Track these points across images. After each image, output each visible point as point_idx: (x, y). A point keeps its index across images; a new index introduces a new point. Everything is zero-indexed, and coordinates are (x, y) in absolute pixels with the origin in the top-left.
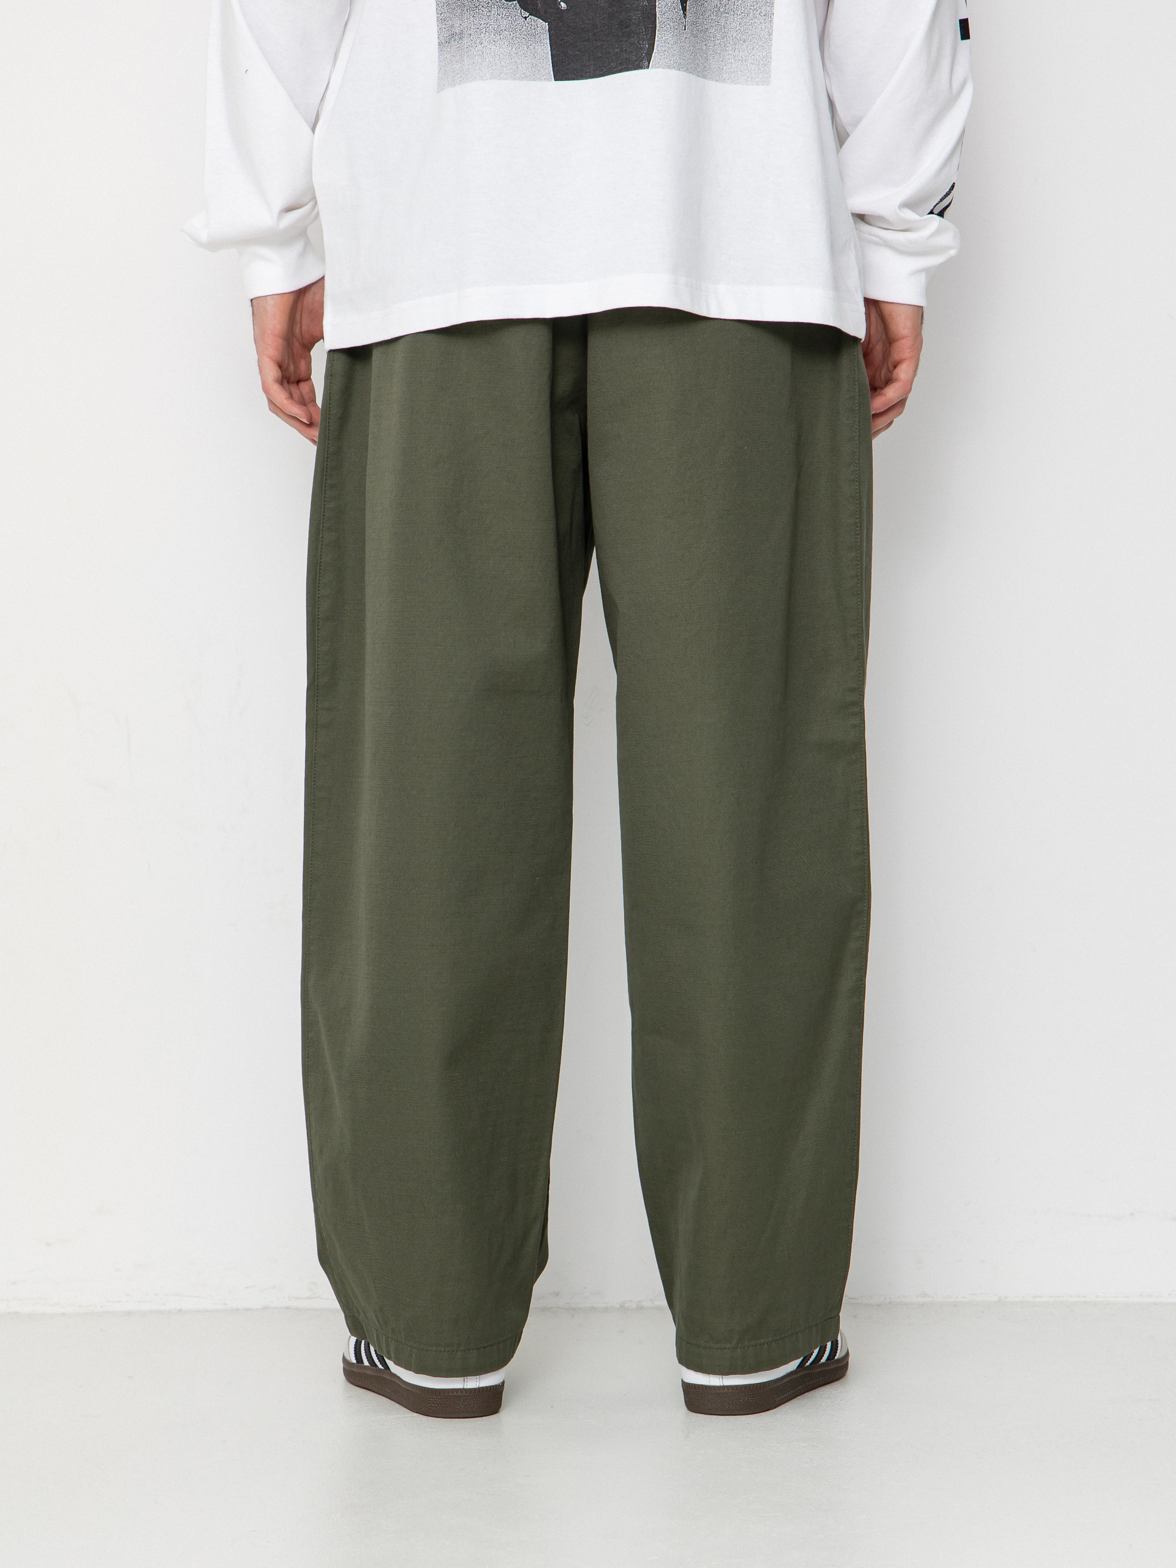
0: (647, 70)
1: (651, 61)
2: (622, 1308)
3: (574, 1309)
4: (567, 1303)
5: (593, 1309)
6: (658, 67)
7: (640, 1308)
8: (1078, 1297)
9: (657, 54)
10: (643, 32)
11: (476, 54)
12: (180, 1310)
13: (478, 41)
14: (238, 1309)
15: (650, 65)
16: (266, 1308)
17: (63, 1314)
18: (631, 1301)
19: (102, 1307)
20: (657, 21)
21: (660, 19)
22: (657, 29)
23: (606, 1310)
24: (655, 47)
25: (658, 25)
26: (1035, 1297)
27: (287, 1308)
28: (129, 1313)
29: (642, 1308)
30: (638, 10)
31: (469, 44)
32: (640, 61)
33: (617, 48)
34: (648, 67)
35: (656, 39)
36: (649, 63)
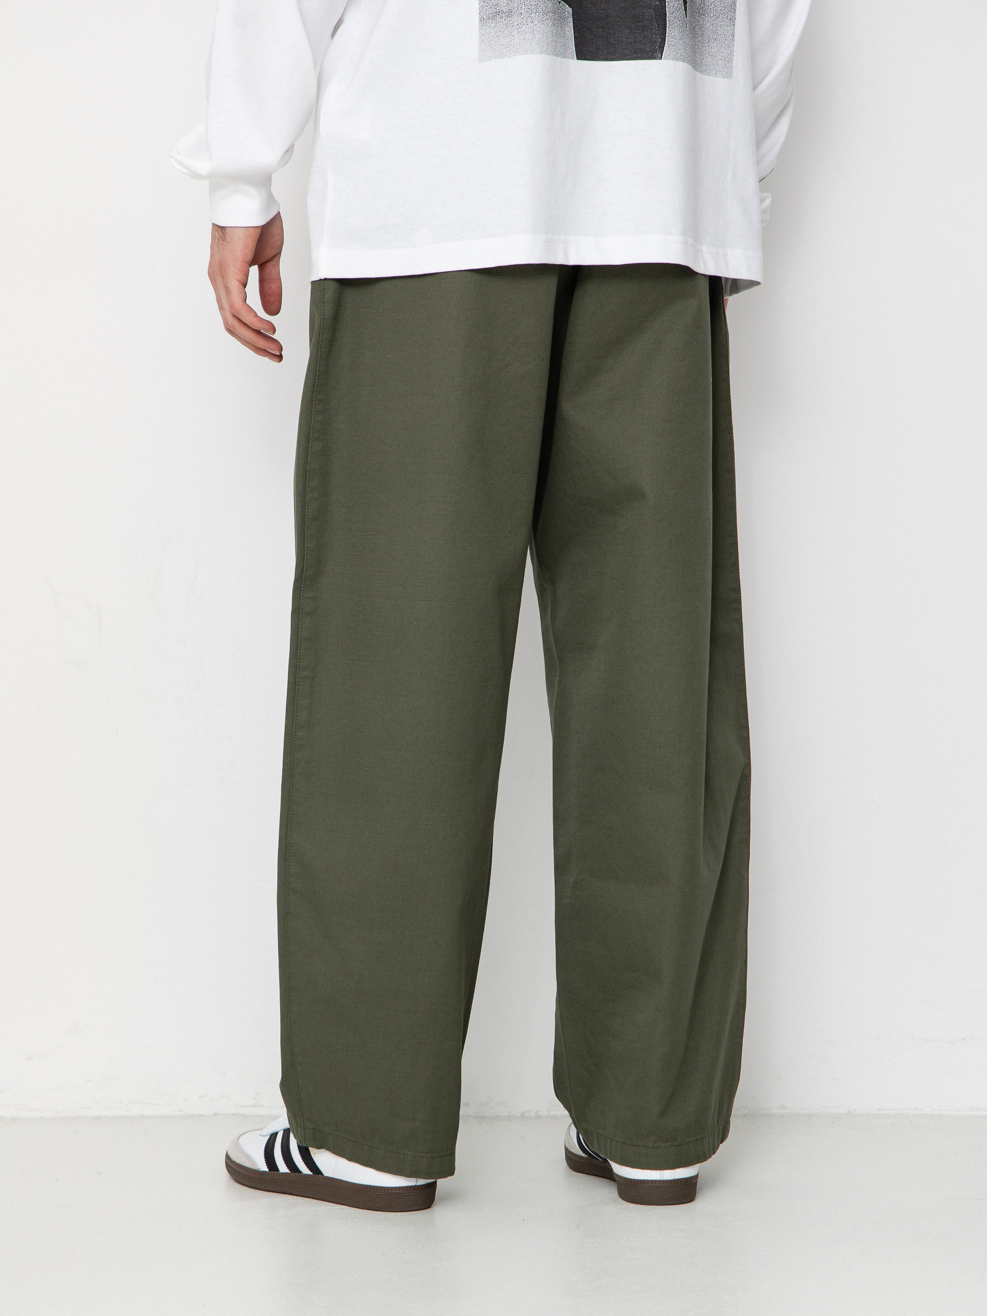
0: (660, 60)
1: (664, 53)
2: (523, 1116)
3: (482, 1117)
4: (476, 1112)
5: (497, 1118)
6: (669, 59)
7: (538, 1117)
8: (916, 1110)
9: (667, 48)
10: (655, 28)
11: (527, 31)
12: (142, 1116)
13: (529, 20)
14: (192, 1116)
15: (663, 57)
16: (216, 1115)
17: (42, 1118)
18: (530, 1111)
19: (75, 1112)
20: (667, 19)
21: (669, 17)
22: (667, 26)
23: (509, 1118)
24: (666, 41)
25: (668, 22)
26: (879, 1110)
27: (235, 1115)
28: (98, 1118)
29: (540, 1117)
30: (650, 8)
31: (519, 21)
32: (654, 53)
33: (632, 38)
34: (661, 58)
35: (667, 35)
36: (662, 55)
